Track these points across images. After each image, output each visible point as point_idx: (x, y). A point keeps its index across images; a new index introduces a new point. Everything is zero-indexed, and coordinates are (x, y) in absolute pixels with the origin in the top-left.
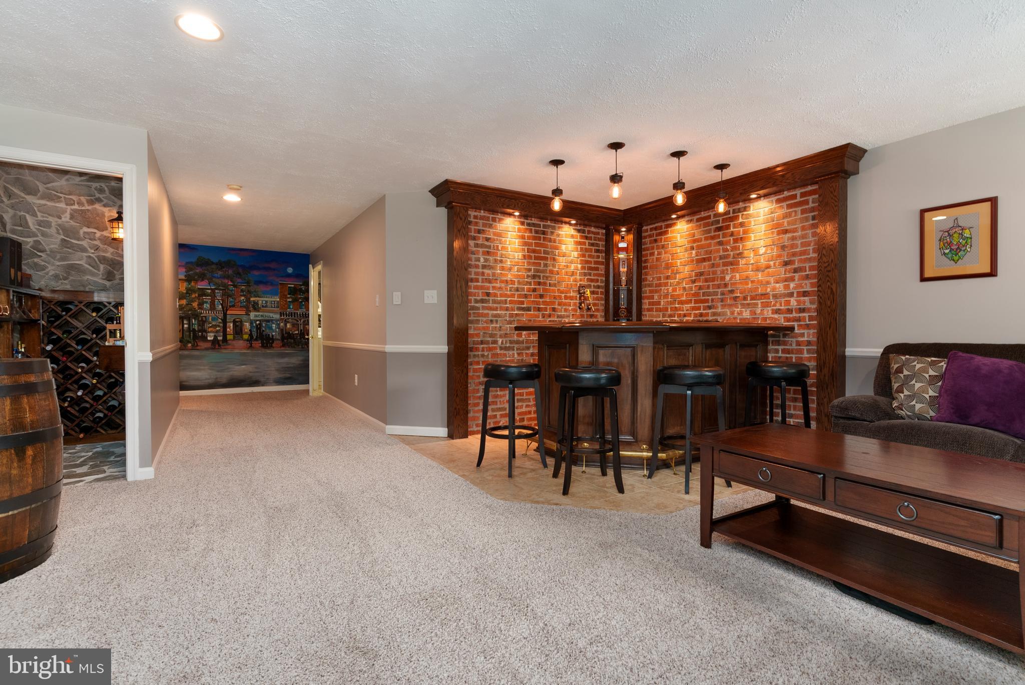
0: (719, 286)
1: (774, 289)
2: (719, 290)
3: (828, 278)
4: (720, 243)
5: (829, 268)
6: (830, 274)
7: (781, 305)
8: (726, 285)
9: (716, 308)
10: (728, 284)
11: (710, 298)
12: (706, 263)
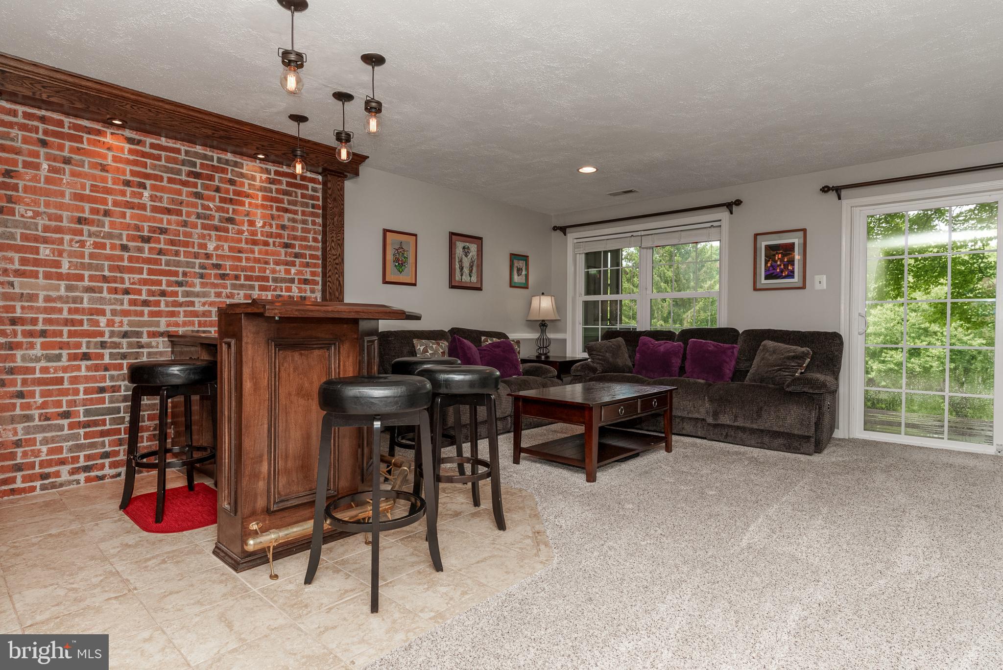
0: (196, 256)
1: (274, 271)
2: (197, 261)
3: (336, 271)
4: (198, 195)
5: (337, 261)
6: (338, 267)
7: (282, 291)
8: (208, 256)
9: (193, 285)
10: (212, 255)
11: (181, 270)
12: (174, 218)
